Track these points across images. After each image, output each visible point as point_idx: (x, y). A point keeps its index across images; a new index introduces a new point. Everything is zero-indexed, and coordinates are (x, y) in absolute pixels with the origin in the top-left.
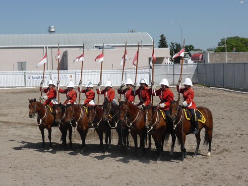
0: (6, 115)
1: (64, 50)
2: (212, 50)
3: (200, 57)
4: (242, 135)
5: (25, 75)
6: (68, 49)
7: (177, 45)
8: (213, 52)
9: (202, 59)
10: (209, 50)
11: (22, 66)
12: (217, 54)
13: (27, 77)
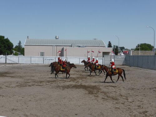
0: (34, 76)
1: (63, 47)
2: (133, 49)
3: (128, 52)
4: (145, 89)
5: (43, 58)
6: (64, 47)
7: (116, 46)
8: (134, 50)
9: (128, 53)
10: (132, 49)
11: (42, 54)
12: (136, 52)
13: (44, 59)
